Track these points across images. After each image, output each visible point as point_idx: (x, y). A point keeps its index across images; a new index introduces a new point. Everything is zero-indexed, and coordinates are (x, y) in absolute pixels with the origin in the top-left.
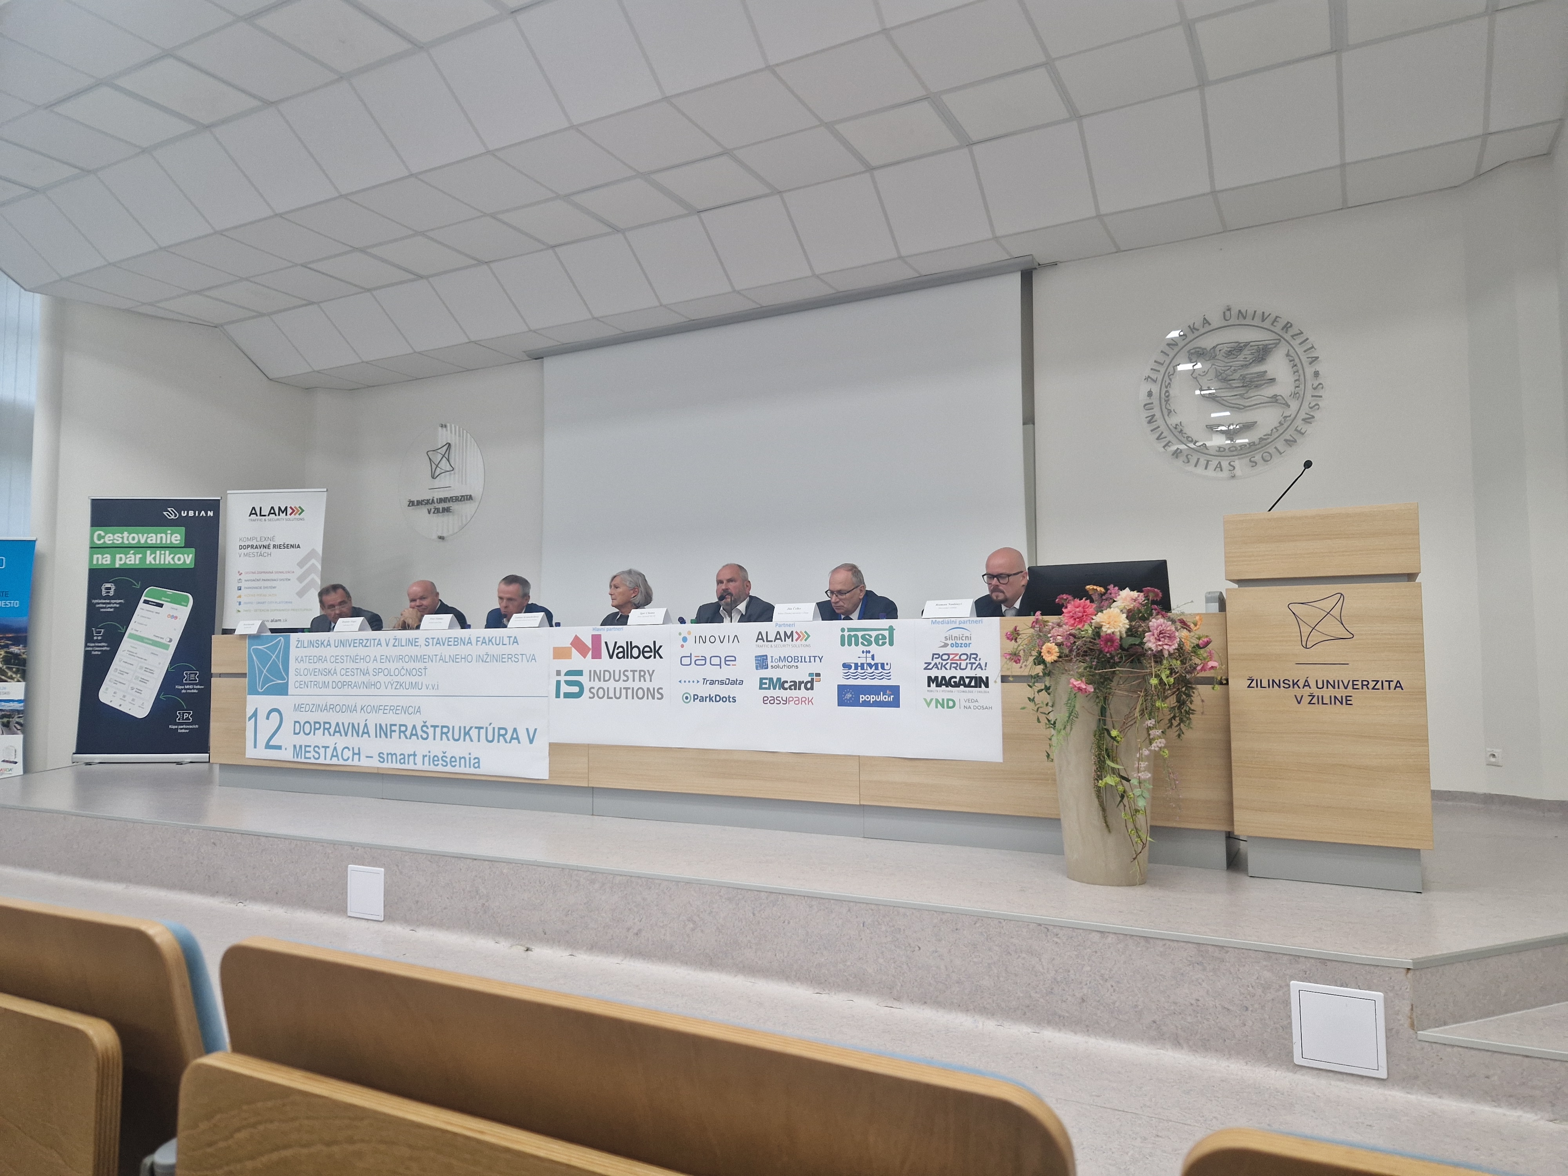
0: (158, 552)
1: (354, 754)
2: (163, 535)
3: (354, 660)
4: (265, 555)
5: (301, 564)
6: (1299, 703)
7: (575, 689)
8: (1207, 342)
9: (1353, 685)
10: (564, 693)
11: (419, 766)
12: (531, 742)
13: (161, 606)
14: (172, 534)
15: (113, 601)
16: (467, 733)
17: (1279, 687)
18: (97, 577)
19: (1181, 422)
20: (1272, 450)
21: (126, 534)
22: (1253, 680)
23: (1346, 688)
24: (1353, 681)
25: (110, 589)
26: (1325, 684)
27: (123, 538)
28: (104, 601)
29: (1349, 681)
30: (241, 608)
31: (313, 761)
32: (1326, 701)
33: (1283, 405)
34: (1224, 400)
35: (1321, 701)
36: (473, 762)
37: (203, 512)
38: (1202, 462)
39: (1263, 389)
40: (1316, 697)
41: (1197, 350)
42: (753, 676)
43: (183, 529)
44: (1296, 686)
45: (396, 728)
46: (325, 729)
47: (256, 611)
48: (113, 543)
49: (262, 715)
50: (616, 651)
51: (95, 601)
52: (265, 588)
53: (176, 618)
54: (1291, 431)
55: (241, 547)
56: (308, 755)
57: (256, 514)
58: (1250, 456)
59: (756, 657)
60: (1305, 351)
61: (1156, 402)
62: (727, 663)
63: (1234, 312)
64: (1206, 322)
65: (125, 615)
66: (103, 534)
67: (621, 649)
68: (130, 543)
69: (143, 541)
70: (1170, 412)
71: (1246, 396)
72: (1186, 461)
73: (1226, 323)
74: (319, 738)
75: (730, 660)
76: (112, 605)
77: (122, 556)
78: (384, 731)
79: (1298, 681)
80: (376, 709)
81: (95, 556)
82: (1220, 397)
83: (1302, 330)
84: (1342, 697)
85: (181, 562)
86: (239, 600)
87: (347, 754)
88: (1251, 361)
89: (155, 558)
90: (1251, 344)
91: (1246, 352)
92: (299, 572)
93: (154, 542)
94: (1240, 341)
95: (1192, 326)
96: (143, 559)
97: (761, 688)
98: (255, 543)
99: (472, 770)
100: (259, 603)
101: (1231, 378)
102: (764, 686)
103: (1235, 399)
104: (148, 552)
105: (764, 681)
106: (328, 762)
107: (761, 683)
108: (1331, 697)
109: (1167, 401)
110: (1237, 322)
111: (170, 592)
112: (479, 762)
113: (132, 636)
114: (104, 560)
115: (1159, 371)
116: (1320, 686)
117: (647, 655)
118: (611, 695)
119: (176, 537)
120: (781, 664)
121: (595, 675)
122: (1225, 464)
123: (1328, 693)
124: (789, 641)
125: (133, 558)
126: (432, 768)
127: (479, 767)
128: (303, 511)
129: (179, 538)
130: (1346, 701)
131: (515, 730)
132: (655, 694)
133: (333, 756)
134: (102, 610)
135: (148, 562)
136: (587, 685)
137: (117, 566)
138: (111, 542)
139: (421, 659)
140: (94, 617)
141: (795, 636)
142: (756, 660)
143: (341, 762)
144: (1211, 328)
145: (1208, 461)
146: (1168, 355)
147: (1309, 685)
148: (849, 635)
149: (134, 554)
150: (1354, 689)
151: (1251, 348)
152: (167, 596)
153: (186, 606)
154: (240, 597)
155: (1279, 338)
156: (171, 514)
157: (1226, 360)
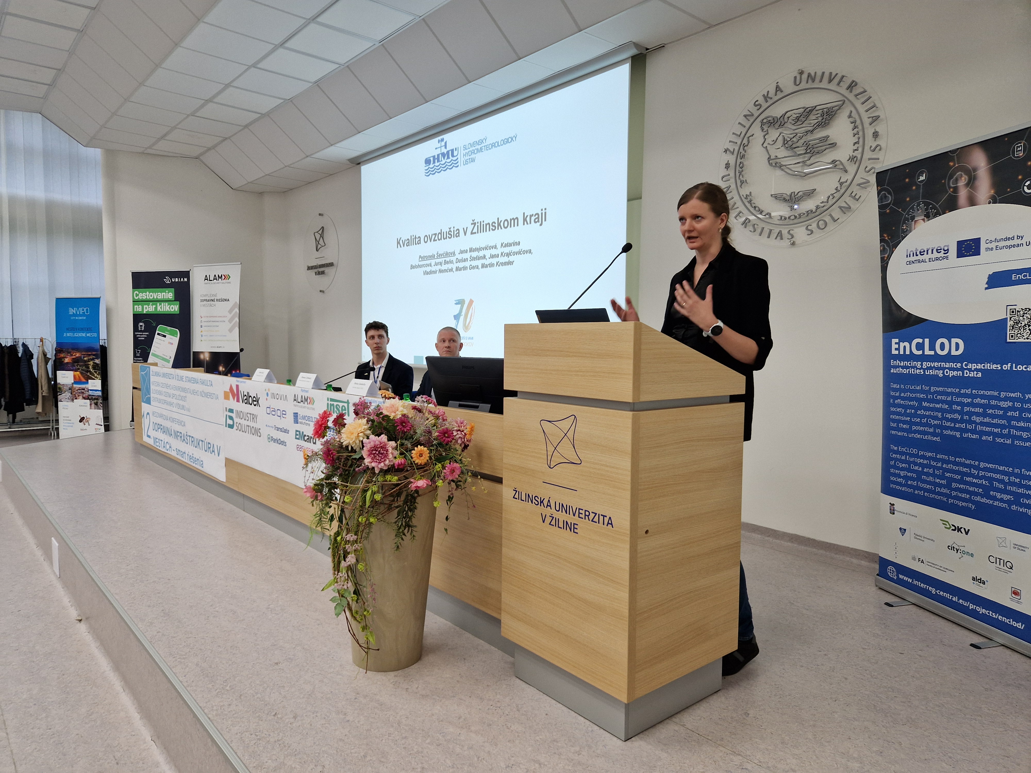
0: (162, 304)
1: (170, 447)
2: (164, 293)
3: (167, 386)
4: (213, 305)
5: (230, 311)
6: (544, 522)
7: (230, 422)
8: (777, 111)
9: (579, 513)
10: (229, 424)
11: (186, 461)
12: (219, 456)
13: (165, 336)
14: (168, 293)
15: (144, 333)
16: (199, 444)
17: (532, 503)
18: (137, 318)
19: (751, 193)
20: (828, 219)
21: (148, 293)
22: (516, 491)
23: (574, 515)
24: (579, 509)
25: (141, 326)
26: (561, 507)
27: (146, 295)
28: (140, 333)
29: (577, 508)
30: (203, 338)
31: (158, 448)
32: (561, 525)
33: (841, 170)
34: (788, 168)
35: (557, 524)
36: (202, 463)
37: (182, 279)
38: (766, 232)
39: (826, 154)
40: (554, 519)
41: (769, 119)
42: (293, 428)
43: (173, 289)
44: (542, 504)
45: (179, 434)
46: (162, 429)
47: (209, 340)
48: (142, 299)
49: (145, 416)
50: (244, 399)
51: (136, 333)
52: (213, 326)
53: (172, 344)
54: (846, 198)
55: (202, 301)
56: (158, 444)
57: (207, 279)
58: (806, 225)
59: (294, 413)
60: (867, 111)
61: (732, 175)
62: (284, 416)
63: (805, 76)
64: (778, 89)
65: (149, 342)
66: (137, 292)
67: (245, 398)
68: (150, 299)
69: (155, 297)
70: (742, 182)
71: (808, 163)
72: (752, 231)
73: (797, 88)
74: (160, 435)
75: (284, 413)
76: (143, 336)
77: (147, 306)
78: (177, 435)
79: (544, 499)
80: (173, 420)
81: (135, 306)
82: (785, 165)
83: (866, 89)
84: (571, 523)
85: (173, 310)
86: (202, 333)
87: (168, 447)
88: (815, 126)
89: (161, 308)
90: (818, 108)
91: (812, 117)
92: (229, 316)
93: (160, 298)
94: (807, 106)
95: (766, 95)
96: (156, 308)
97: (296, 438)
98: (207, 298)
99: (200, 468)
100: (211, 336)
101: (798, 145)
102: (298, 437)
103: (796, 167)
104: (158, 304)
105: (298, 433)
106: (162, 450)
107: (296, 435)
108: (564, 521)
109: (740, 173)
110: (808, 86)
111: (169, 328)
112: (202, 464)
113: (154, 355)
114: (139, 309)
115: (736, 143)
116: (558, 509)
117: (255, 403)
118: (243, 430)
119: (169, 294)
120: (304, 421)
121: (239, 414)
122: (785, 232)
123: (562, 516)
124: (306, 403)
125: (151, 308)
126: (190, 463)
127: (202, 467)
128: (230, 277)
129: (172, 295)
130: (572, 528)
131: (213, 445)
132: (256, 432)
133: (164, 447)
134: (139, 339)
135: (158, 310)
136: (236, 420)
137: (145, 312)
138: (141, 298)
139: (184, 390)
140: (137, 343)
141: (309, 401)
142: (294, 416)
143: (166, 451)
144: (782, 95)
145: (771, 231)
146: (745, 127)
147: (550, 506)
148: (331, 404)
149: (152, 305)
150: (579, 517)
151: (817, 112)
152: (168, 331)
153: (177, 337)
154: (202, 332)
155: (845, 99)
156: (167, 281)
157: (794, 128)
